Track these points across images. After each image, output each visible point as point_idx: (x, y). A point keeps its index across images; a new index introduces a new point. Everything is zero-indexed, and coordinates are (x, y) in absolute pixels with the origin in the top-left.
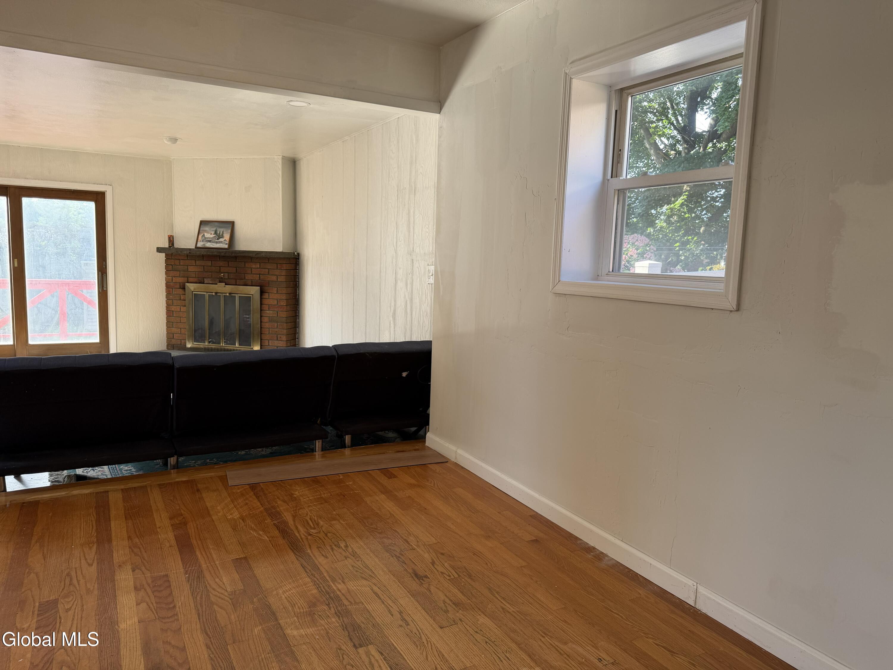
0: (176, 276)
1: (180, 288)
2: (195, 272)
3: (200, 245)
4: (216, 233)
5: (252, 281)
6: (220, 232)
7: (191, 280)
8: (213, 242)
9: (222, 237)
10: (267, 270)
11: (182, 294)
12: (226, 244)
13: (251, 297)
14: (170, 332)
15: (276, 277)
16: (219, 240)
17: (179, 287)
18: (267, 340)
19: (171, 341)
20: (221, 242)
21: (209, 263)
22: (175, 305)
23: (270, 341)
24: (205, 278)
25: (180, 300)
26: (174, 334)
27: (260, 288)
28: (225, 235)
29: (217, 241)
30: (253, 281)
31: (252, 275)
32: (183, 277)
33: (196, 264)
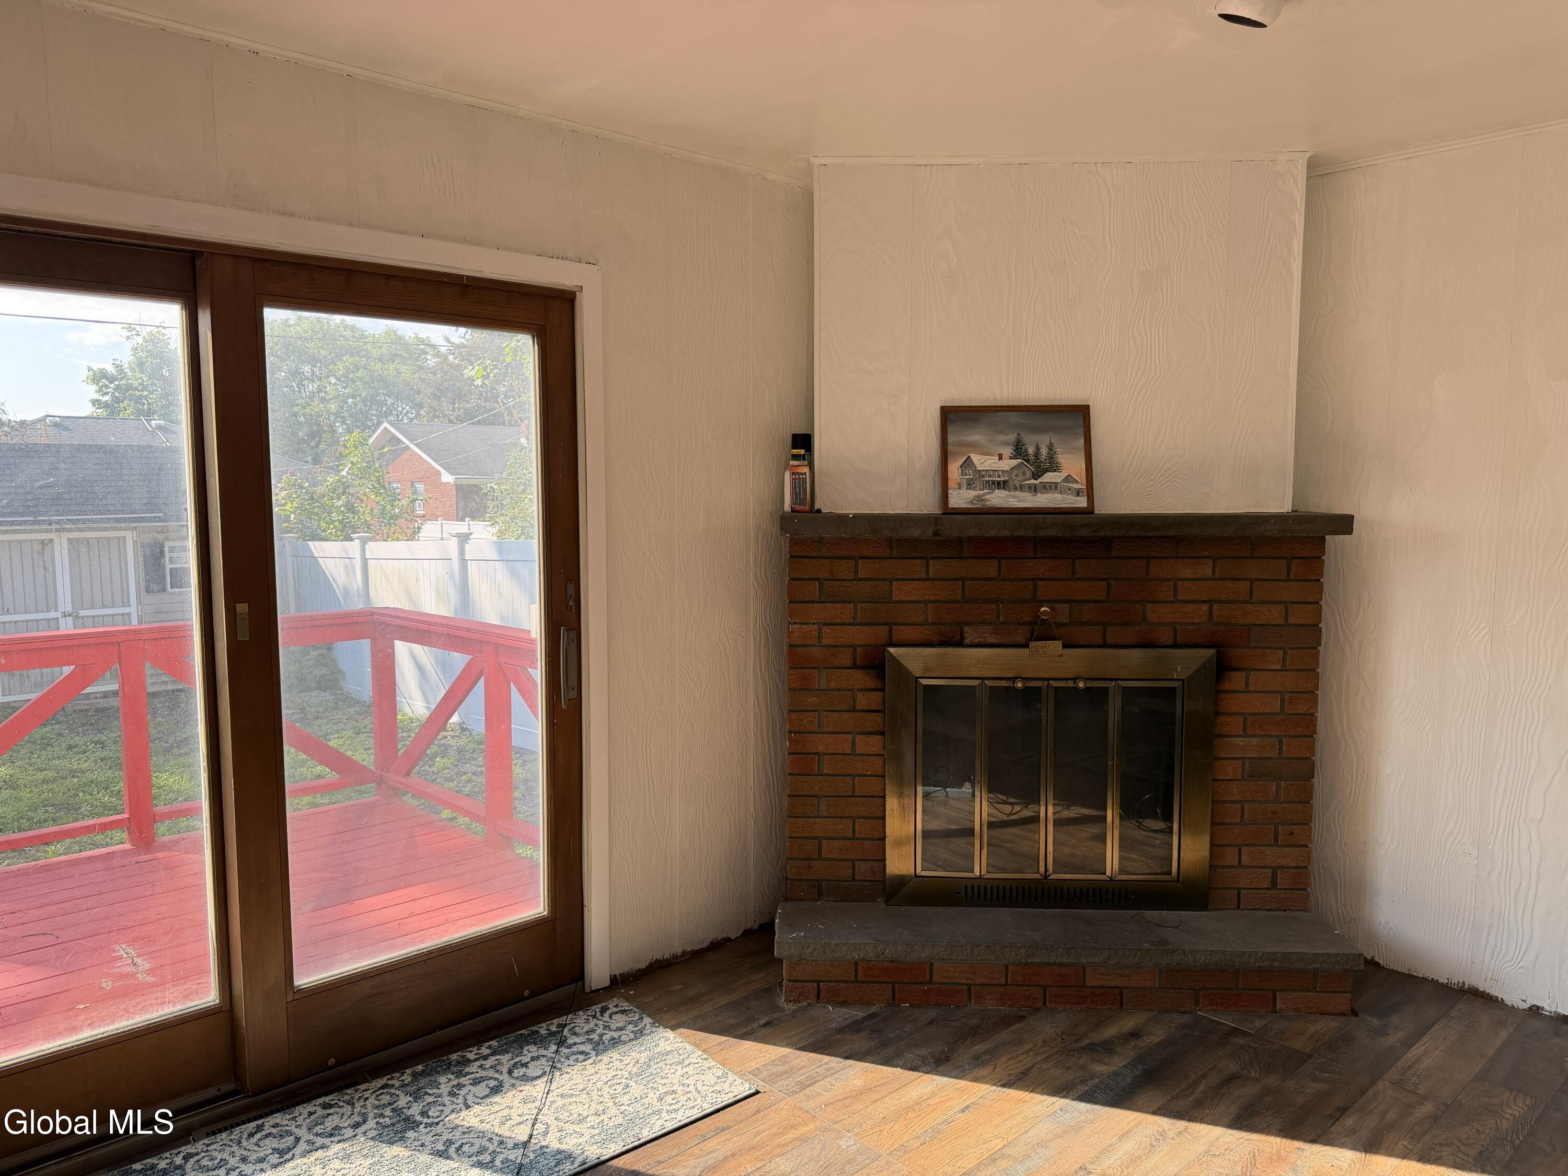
0: (837, 621)
1: (854, 666)
2: (926, 602)
3: (960, 498)
4: (1019, 450)
5: (1175, 631)
6: (1038, 449)
7: (902, 633)
8: (1015, 489)
9: (1054, 466)
10: (1244, 586)
11: (861, 690)
12: (1078, 494)
13: (1174, 689)
14: (805, 834)
15: (1282, 608)
16: (1039, 480)
17: (848, 662)
18: (1235, 846)
19: (810, 867)
20: (1053, 487)
21: (990, 568)
22: (831, 729)
23: (1243, 849)
24: (967, 624)
25: (854, 710)
26: (824, 842)
27: (1218, 653)
28: (1062, 458)
29: (1033, 481)
30: (1179, 628)
31: (1177, 606)
32: (866, 624)
33: (927, 573)
